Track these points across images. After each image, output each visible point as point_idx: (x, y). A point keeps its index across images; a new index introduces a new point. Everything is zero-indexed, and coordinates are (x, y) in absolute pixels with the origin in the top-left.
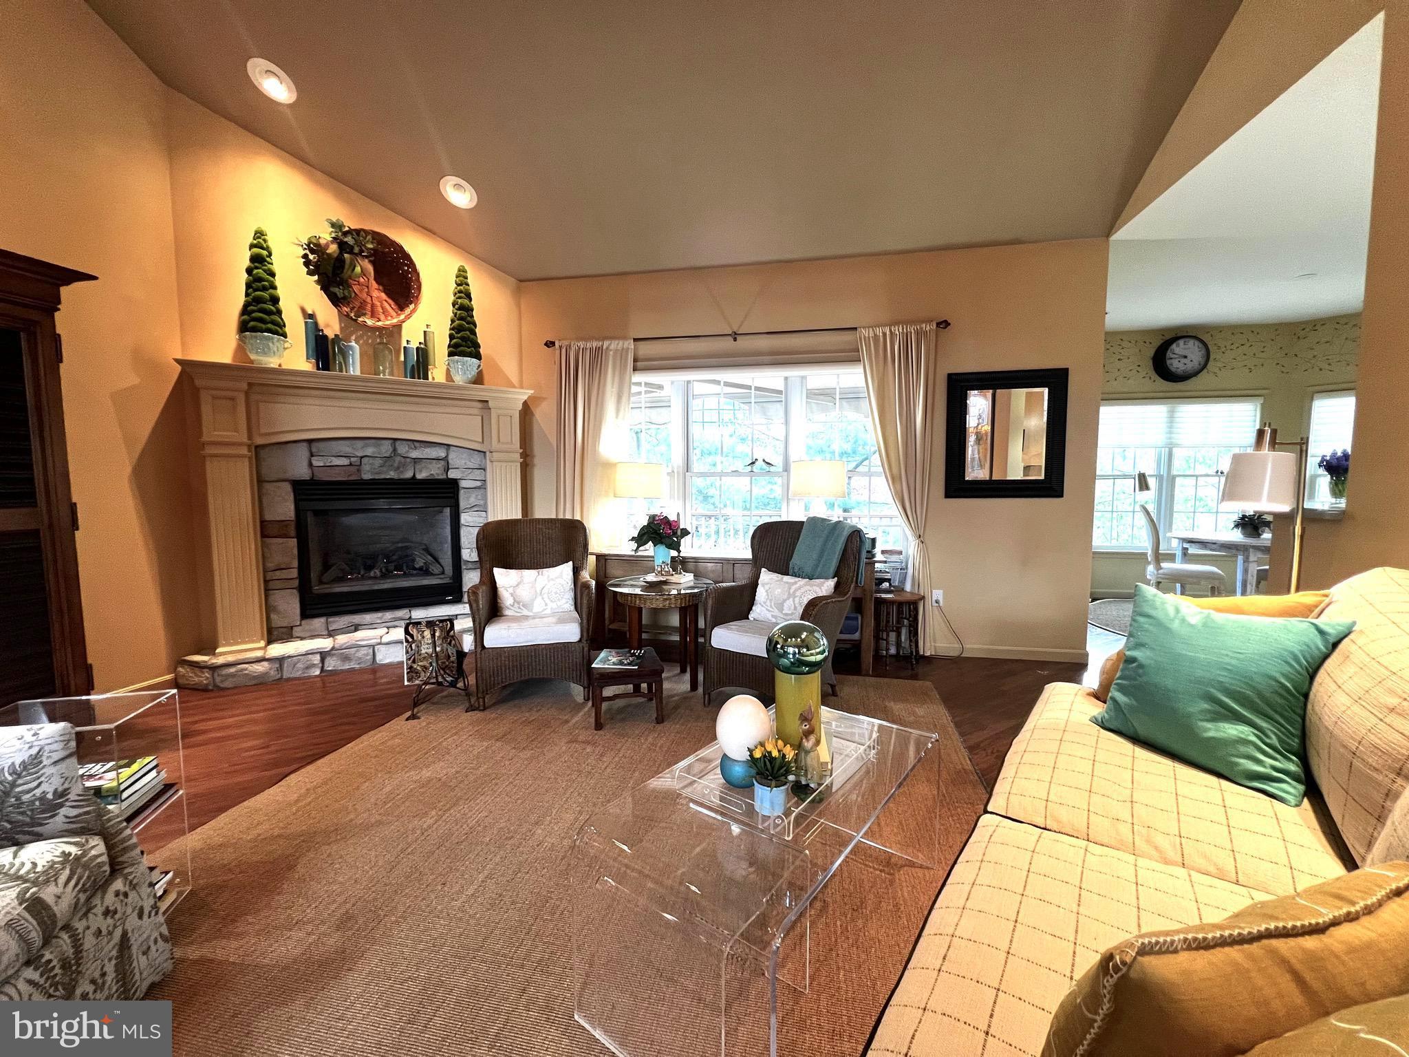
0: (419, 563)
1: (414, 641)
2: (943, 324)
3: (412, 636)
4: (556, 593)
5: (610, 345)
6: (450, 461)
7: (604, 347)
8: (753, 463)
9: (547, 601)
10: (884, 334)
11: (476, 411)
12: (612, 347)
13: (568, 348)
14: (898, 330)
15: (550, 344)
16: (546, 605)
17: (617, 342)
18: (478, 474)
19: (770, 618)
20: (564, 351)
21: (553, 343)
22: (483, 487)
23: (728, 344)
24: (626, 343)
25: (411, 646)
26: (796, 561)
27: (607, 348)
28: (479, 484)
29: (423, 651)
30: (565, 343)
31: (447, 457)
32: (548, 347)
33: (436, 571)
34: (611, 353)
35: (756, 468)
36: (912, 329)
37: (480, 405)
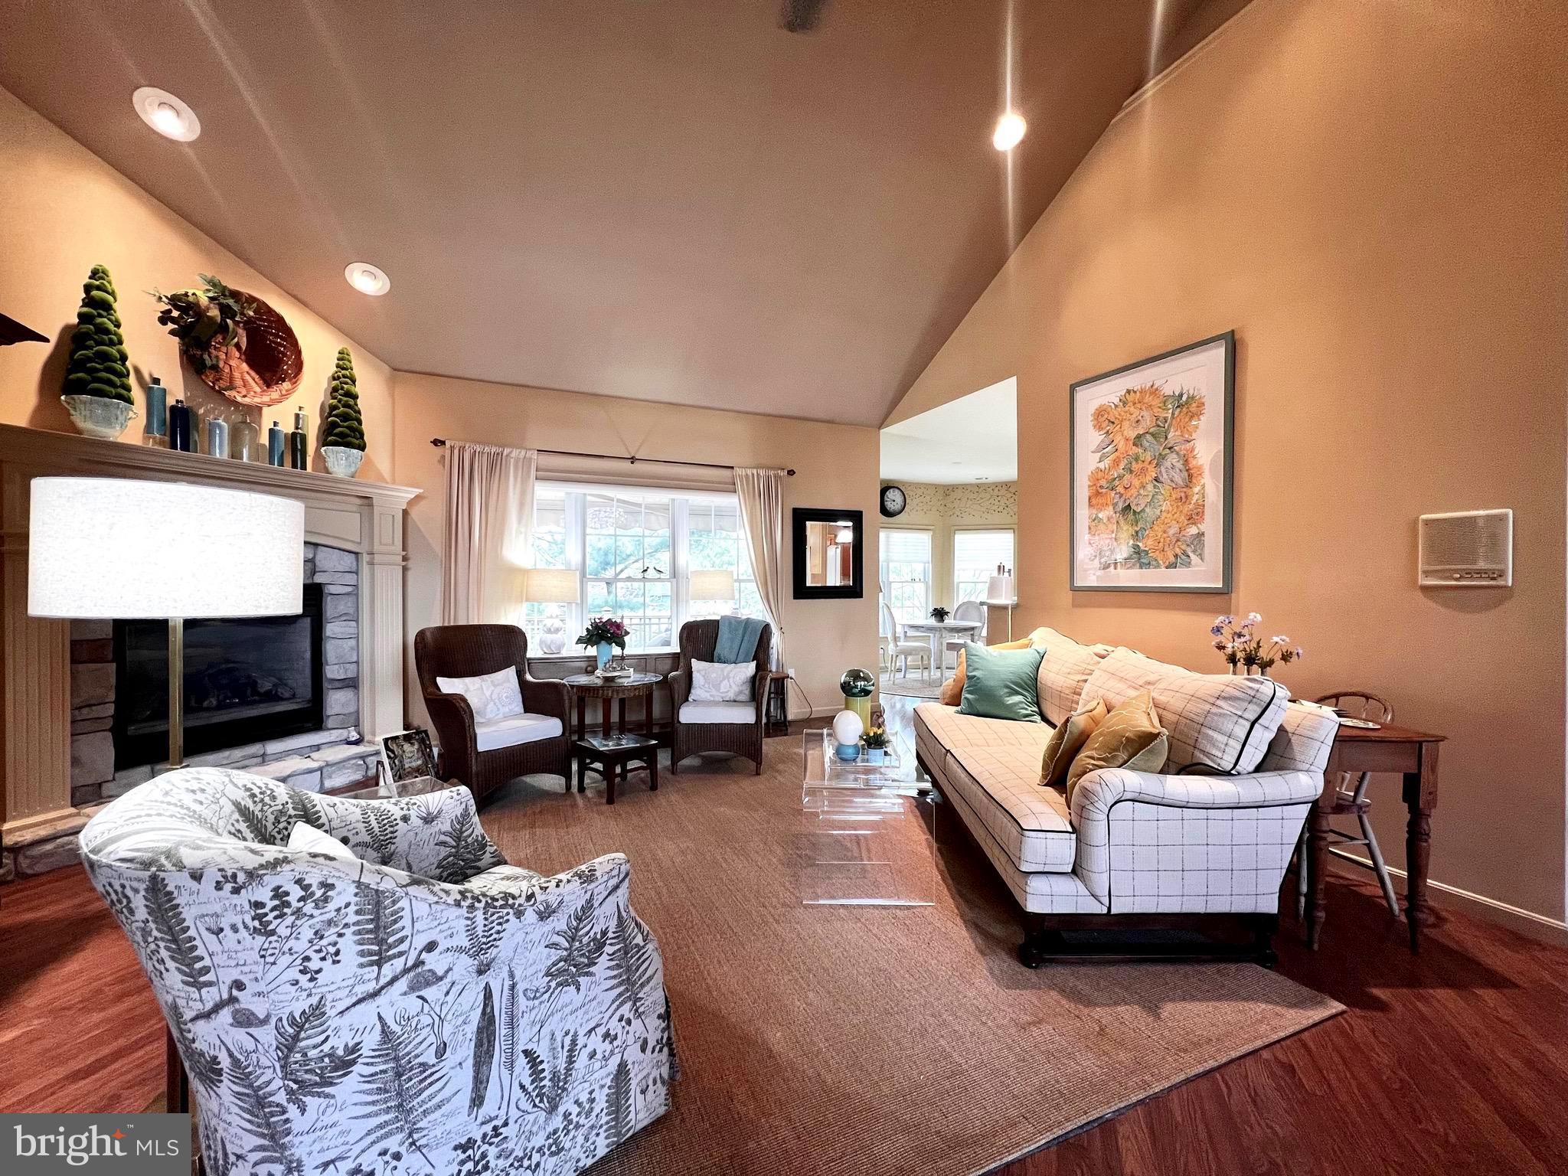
0: (266, 685)
1: (396, 757)
2: (791, 473)
3: (393, 752)
5: (511, 452)
6: (318, 563)
7: (505, 454)
8: (646, 570)
9: (500, 706)
10: (753, 474)
11: (354, 509)
12: (513, 455)
13: (462, 449)
14: (762, 472)
15: (437, 443)
16: (498, 710)
17: (518, 451)
18: (351, 579)
19: (709, 697)
20: (456, 452)
21: (443, 443)
22: (355, 592)
23: (626, 466)
24: (529, 453)
25: (394, 762)
26: (718, 650)
27: (507, 456)
28: (350, 589)
30: (458, 444)
31: (314, 557)
32: (436, 445)
34: (512, 460)
35: (647, 575)
36: (772, 473)
37: (358, 501)
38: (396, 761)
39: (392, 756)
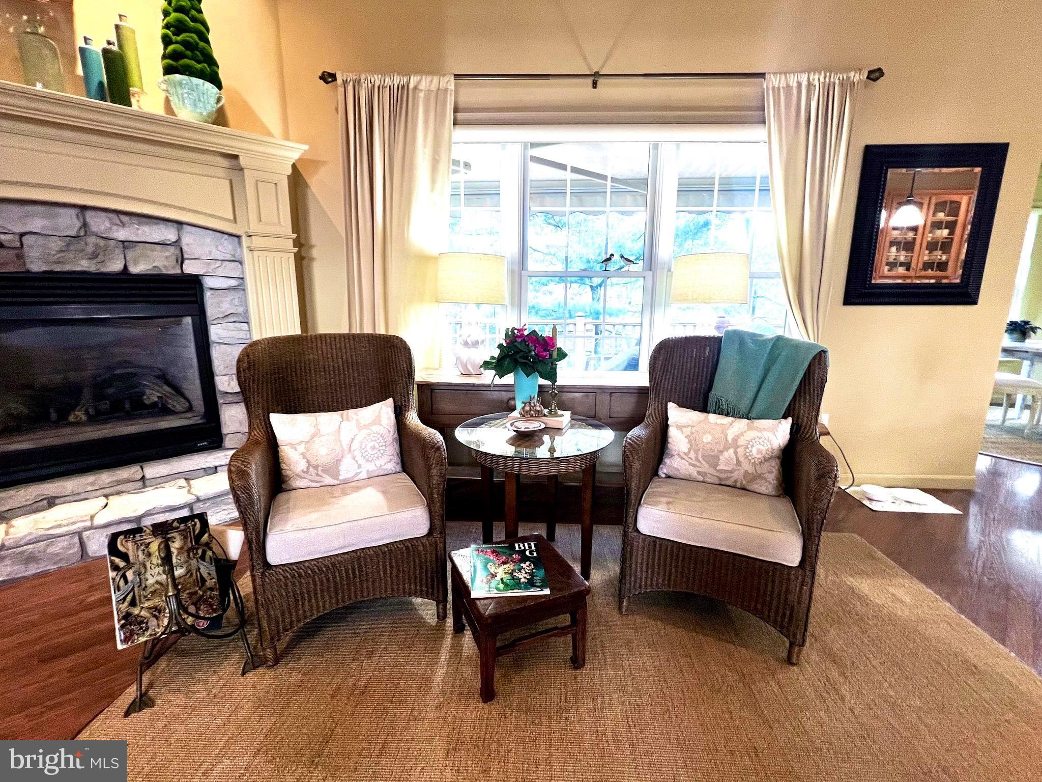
0: (152, 396)
1: (129, 565)
2: (875, 75)
3: (124, 557)
4: (373, 448)
5: (419, 82)
6: (185, 248)
7: (411, 86)
8: (609, 259)
9: (362, 461)
10: (799, 85)
11: (221, 172)
12: (423, 86)
13: (357, 83)
14: (815, 78)
15: (328, 78)
16: (359, 466)
17: (429, 78)
18: (231, 269)
20: (350, 88)
21: (333, 77)
22: (240, 287)
23: (581, 92)
24: (444, 80)
25: (124, 577)
27: (415, 88)
28: (233, 283)
29: (151, 581)
30: (351, 76)
31: (178, 241)
32: (327, 82)
33: (179, 408)
34: (422, 95)
35: (612, 267)
36: (836, 79)
37: (225, 162)
38: (130, 575)
39: (122, 564)
